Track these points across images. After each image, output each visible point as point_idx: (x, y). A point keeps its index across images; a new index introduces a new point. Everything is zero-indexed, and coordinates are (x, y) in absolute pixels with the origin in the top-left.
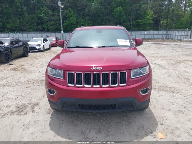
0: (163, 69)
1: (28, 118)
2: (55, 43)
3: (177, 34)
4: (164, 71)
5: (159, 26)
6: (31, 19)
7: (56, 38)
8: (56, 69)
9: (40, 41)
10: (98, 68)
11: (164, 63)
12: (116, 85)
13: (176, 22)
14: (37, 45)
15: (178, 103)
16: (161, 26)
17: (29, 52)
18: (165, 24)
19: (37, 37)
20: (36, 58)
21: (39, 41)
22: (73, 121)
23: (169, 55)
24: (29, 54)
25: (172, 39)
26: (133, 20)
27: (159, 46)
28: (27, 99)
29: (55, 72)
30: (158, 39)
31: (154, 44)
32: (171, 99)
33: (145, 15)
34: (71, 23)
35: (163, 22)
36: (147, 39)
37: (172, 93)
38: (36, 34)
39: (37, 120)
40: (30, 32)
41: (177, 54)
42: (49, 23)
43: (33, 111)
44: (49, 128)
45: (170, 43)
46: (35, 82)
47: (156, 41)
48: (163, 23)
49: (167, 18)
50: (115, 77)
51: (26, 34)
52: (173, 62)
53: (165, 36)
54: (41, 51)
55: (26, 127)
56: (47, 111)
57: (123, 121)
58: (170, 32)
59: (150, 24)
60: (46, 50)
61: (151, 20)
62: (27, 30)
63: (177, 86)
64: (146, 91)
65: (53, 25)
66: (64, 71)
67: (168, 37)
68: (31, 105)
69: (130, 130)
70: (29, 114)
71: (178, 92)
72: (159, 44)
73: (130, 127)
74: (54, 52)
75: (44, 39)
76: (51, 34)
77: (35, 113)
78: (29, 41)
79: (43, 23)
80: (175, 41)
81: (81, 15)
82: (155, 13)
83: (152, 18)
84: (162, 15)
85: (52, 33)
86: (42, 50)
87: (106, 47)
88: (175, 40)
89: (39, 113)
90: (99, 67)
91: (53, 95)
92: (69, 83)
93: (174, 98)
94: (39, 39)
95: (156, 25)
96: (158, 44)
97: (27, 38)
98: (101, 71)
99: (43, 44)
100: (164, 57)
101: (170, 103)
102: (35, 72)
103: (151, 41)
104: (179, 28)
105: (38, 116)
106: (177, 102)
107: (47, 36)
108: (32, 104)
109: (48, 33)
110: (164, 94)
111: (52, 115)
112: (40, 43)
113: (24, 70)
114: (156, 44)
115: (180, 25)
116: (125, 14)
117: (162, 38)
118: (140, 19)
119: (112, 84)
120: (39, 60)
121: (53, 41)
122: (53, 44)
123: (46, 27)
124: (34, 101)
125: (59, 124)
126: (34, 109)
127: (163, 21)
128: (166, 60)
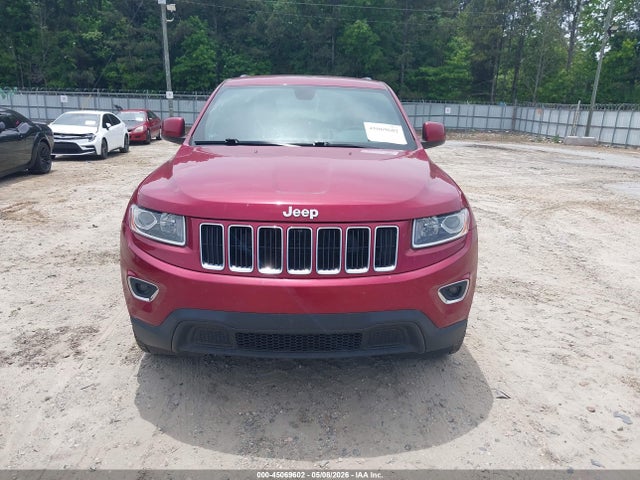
0: (504, 227)
1: (61, 376)
2: (145, 132)
3: (546, 119)
4: (506, 232)
5: (490, 91)
6: (59, 45)
7: (149, 114)
8: (161, 213)
9: (94, 123)
10: (304, 213)
11: (507, 208)
12: (365, 270)
13: (544, 79)
14: (82, 136)
15: (550, 333)
16: (496, 91)
17: (54, 159)
18: (510, 86)
19: (80, 109)
20: (79, 178)
21: (87, 123)
22: (215, 385)
23: (522, 183)
24: (54, 165)
25: (531, 134)
26: (405, 67)
27: (489, 154)
28: (54, 314)
29: (156, 222)
30: (486, 130)
31: (475, 146)
32: (530, 320)
33: (447, 53)
34: (199, 67)
35: (504, 78)
36: (452, 131)
37: (531, 302)
38: (75, 98)
39: (92, 382)
40: (56, 90)
41: (547, 182)
42: (122, 63)
43: (78, 353)
44: (135, 410)
45: (523, 146)
46: (79, 259)
47: (479, 139)
48: (503, 82)
49: (516, 65)
50: (360, 245)
51: (41, 98)
52: (535, 207)
53: (507, 124)
54: (94, 157)
55: (56, 404)
56: (126, 354)
57: (379, 386)
58: (525, 110)
59: (461, 82)
60: (113, 154)
61: (465, 67)
62: (43, 82)
63: (549, 281)
64: (458, 291)
65: (138, 69)
66: (188, 219)
67: (516, 128)
68: (69, 335)
69: (402, 413)
70: (62, 364)
71: (552, 298)
72: (491, 147)
73: (403, 403)
74: (141, 162)
75: (105, 116)
76: (131, 100)
77: (86, 360)
78: (50, 121)
79: (101, 63)
80: (540, 141)
81: (235, 42)
82: (479, 46)
83: (469, 62)
84: (499, 55)
85: (132, 97)
86: (99, 153)
87: (328, 146)
88: (538, 138)
89: (97, 359)
90: (309, 208)
91: (147, 300)
92: (205, 261)
93: (538, 316)
94: (87, 115)
95: (479, 87)
96: (486, 147)
97: (42, 111)
98: (315, 222)
99: (101, 133)
100: (506, 188)
101: (525, 333)
102: (78, 226)
103: (464, 139)
104: (554, 101)
105: (95, 371)
106: (549, 329)
107: (116, 106)
108: (73, 330)
109: (120, 96)
110: (507, 306)
111: (143, 367)
112: (92, 130)
113: (40, 219)
114: (480, 146)
115: (555, 91)
116: (378, 44)
117: (501, 131)
118: (431, 65)
119: (349, 267)
120: (91, 186)
121: (139, 123)
122: (138, 135)
123: (113, 74)
124: (78, 320)
125: (170, 396)
126: (79, 348)
127: (504, 73)
128: (511, 198)
